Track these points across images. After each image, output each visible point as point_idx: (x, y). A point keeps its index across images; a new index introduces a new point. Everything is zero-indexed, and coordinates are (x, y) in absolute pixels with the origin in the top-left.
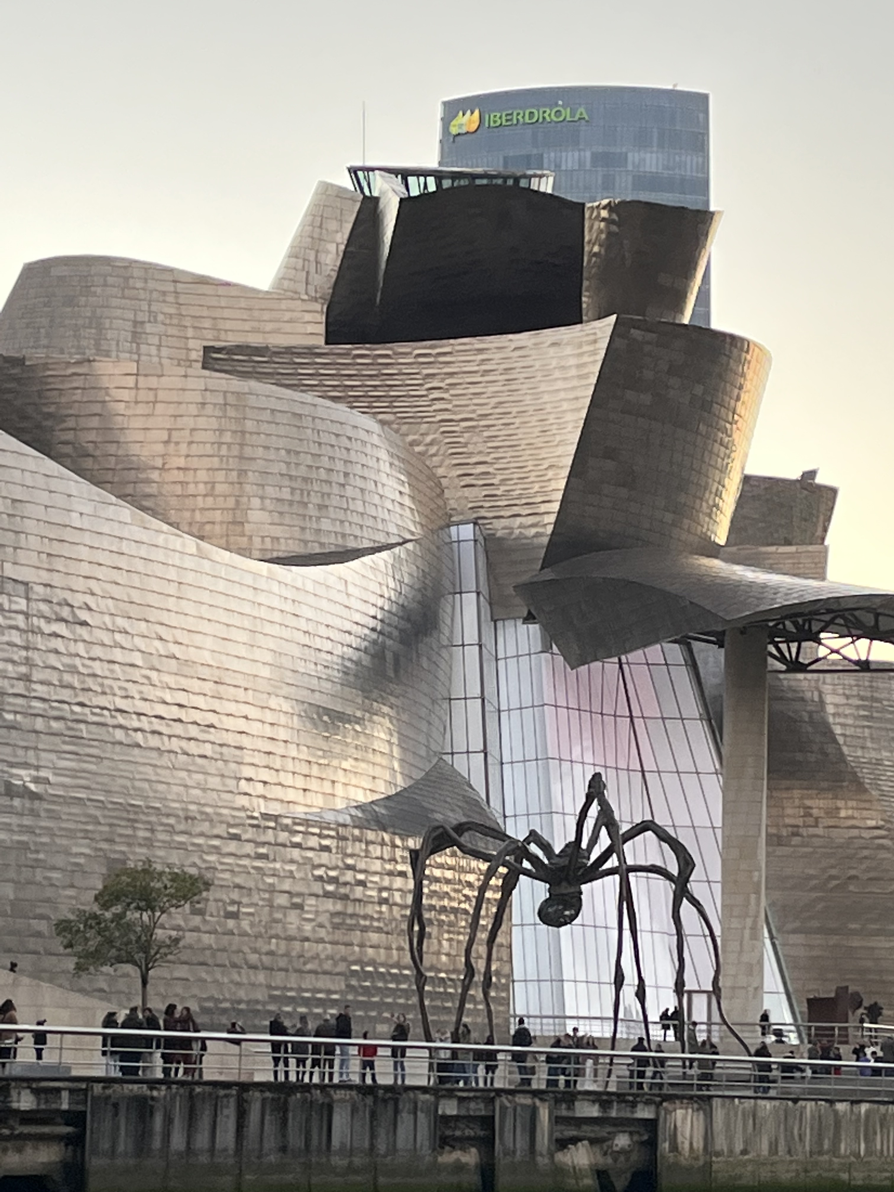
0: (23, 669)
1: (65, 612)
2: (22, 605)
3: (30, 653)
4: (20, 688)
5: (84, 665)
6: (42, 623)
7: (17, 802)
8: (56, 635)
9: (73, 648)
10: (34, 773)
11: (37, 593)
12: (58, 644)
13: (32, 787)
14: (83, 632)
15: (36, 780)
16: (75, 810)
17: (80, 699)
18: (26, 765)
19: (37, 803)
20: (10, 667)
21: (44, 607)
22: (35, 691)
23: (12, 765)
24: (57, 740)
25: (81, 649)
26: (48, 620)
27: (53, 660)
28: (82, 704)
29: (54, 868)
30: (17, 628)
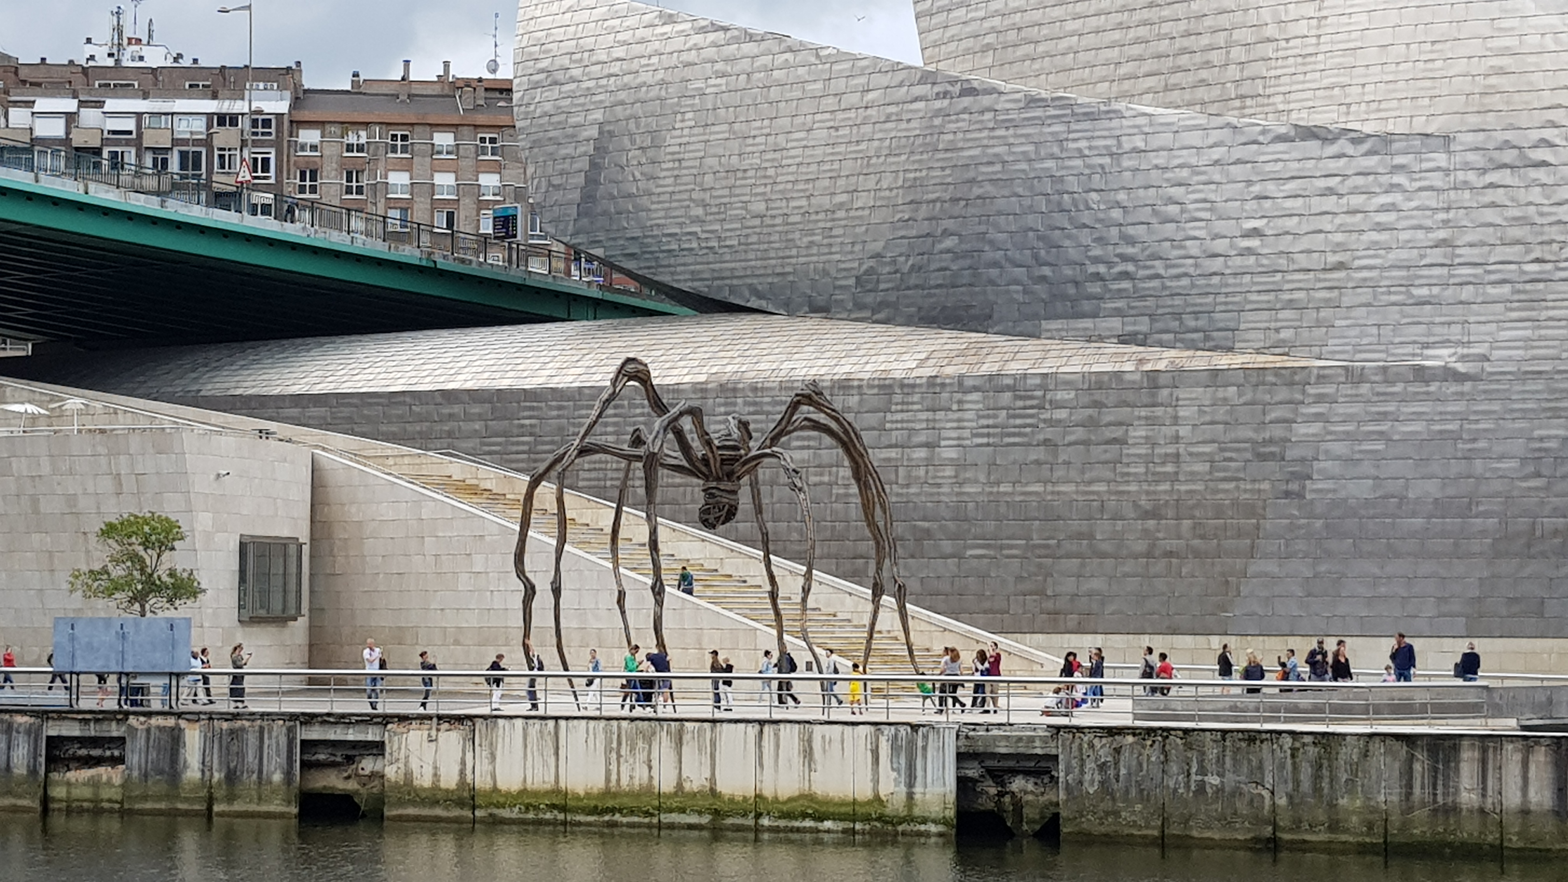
0: (1442, 234)
1: (1509, 156)
2: (1441, 159)
3: (1451, 214)
4: (1436, 256)
5: (1542, 214)
6: (1471, 176)
7: (1433, 387)
8: (1492, 185)
9: (1523, 196)
10: (1460, 350)
11: (1461, 144)
12: (1499, 196)
13: (1461, 367)
14: (1541, 174)
15: (1463, 358)
16: (1531, 386)
17: (1536, 254)
18: (1445, 343)
19: (1467, 386)
20: (1420, 234)
21: (1471, 157)
22: (1460, 256)
23: (1426, 346)
24: (1500, 307)
25: (1536, 195)
26: (1484, 171)
27: (1490, 215)
28: (1537, 260)
29: (1501, 458)
30: (1431, 188)
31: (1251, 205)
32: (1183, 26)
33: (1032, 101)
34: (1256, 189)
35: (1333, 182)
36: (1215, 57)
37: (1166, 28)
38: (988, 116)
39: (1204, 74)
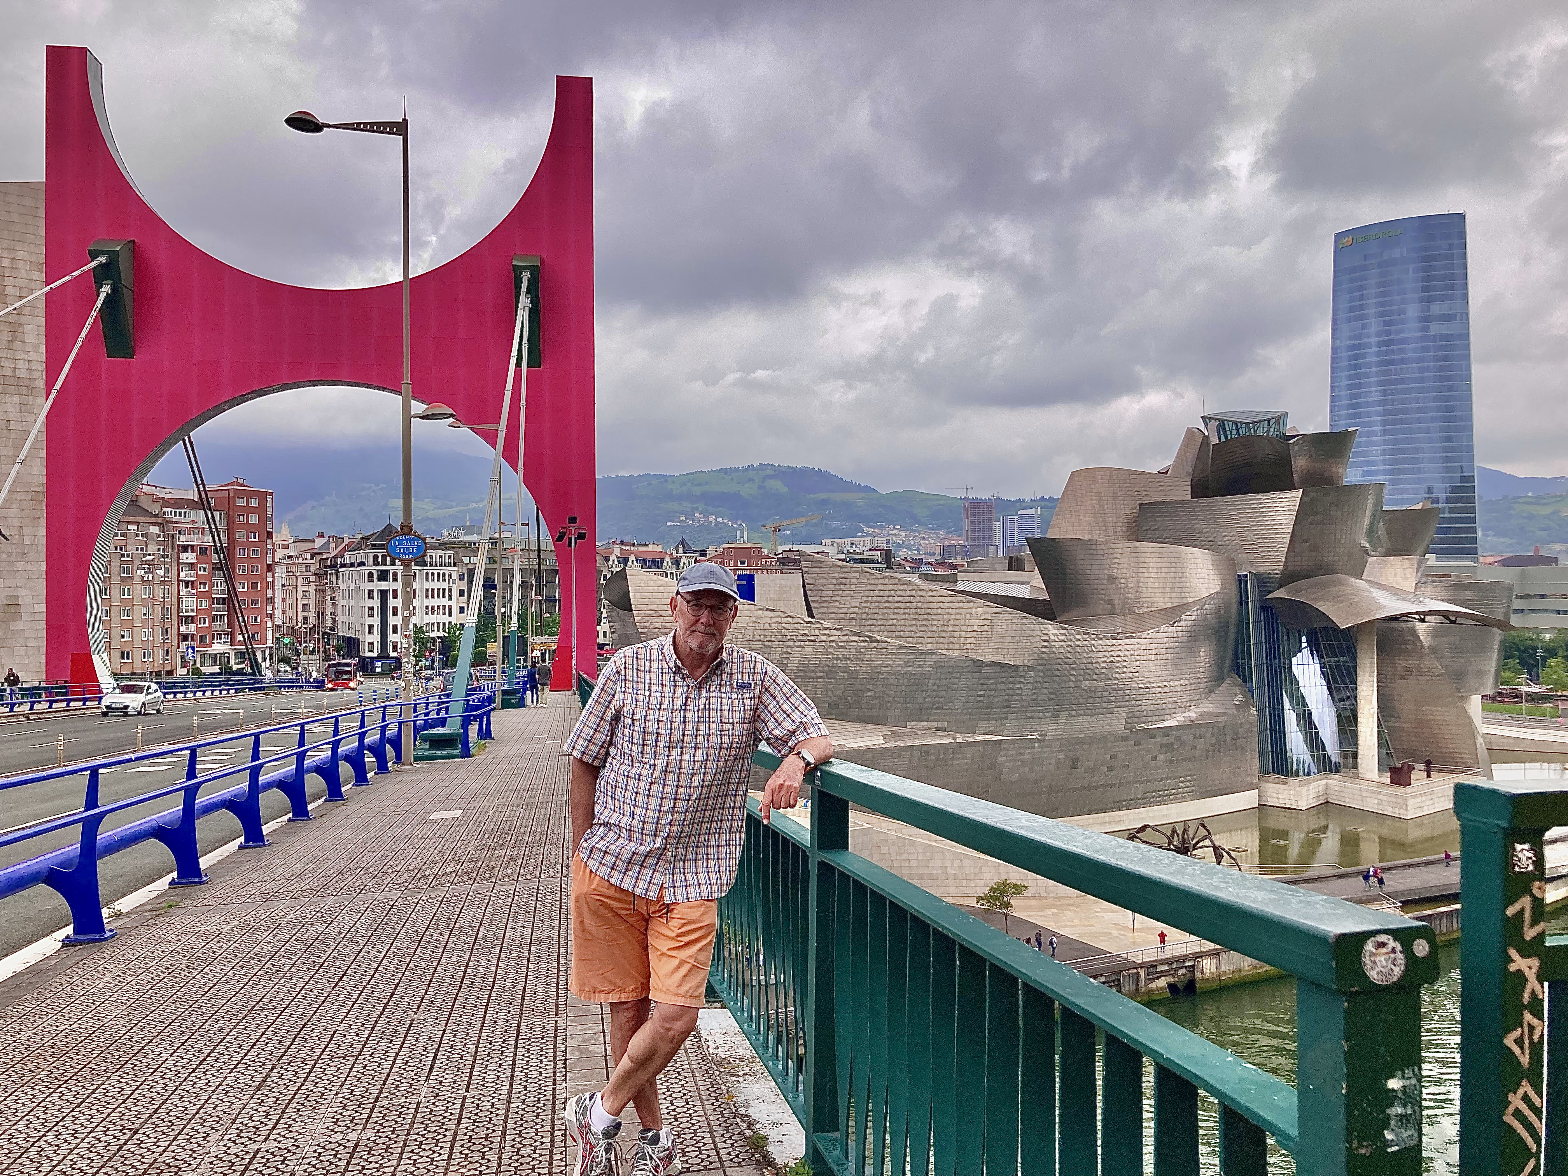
1: (1049, 673)
2: (1032, 673)
4: (1032, 704)
6: (1040, 679)
8: (1045, 682)
10: (1040, 733)
11: (1037, 669)
21: (1040, 673)
28: (1057, 705)
30: (1030, 682)
31: (980, 686)
32: (941, 622)
33: (902, 647)
34: (981, 681)
35: (1003, 680)
36: (957, 635)
37: (935, 622)
38: (884, 650)
39: (951, 640)
